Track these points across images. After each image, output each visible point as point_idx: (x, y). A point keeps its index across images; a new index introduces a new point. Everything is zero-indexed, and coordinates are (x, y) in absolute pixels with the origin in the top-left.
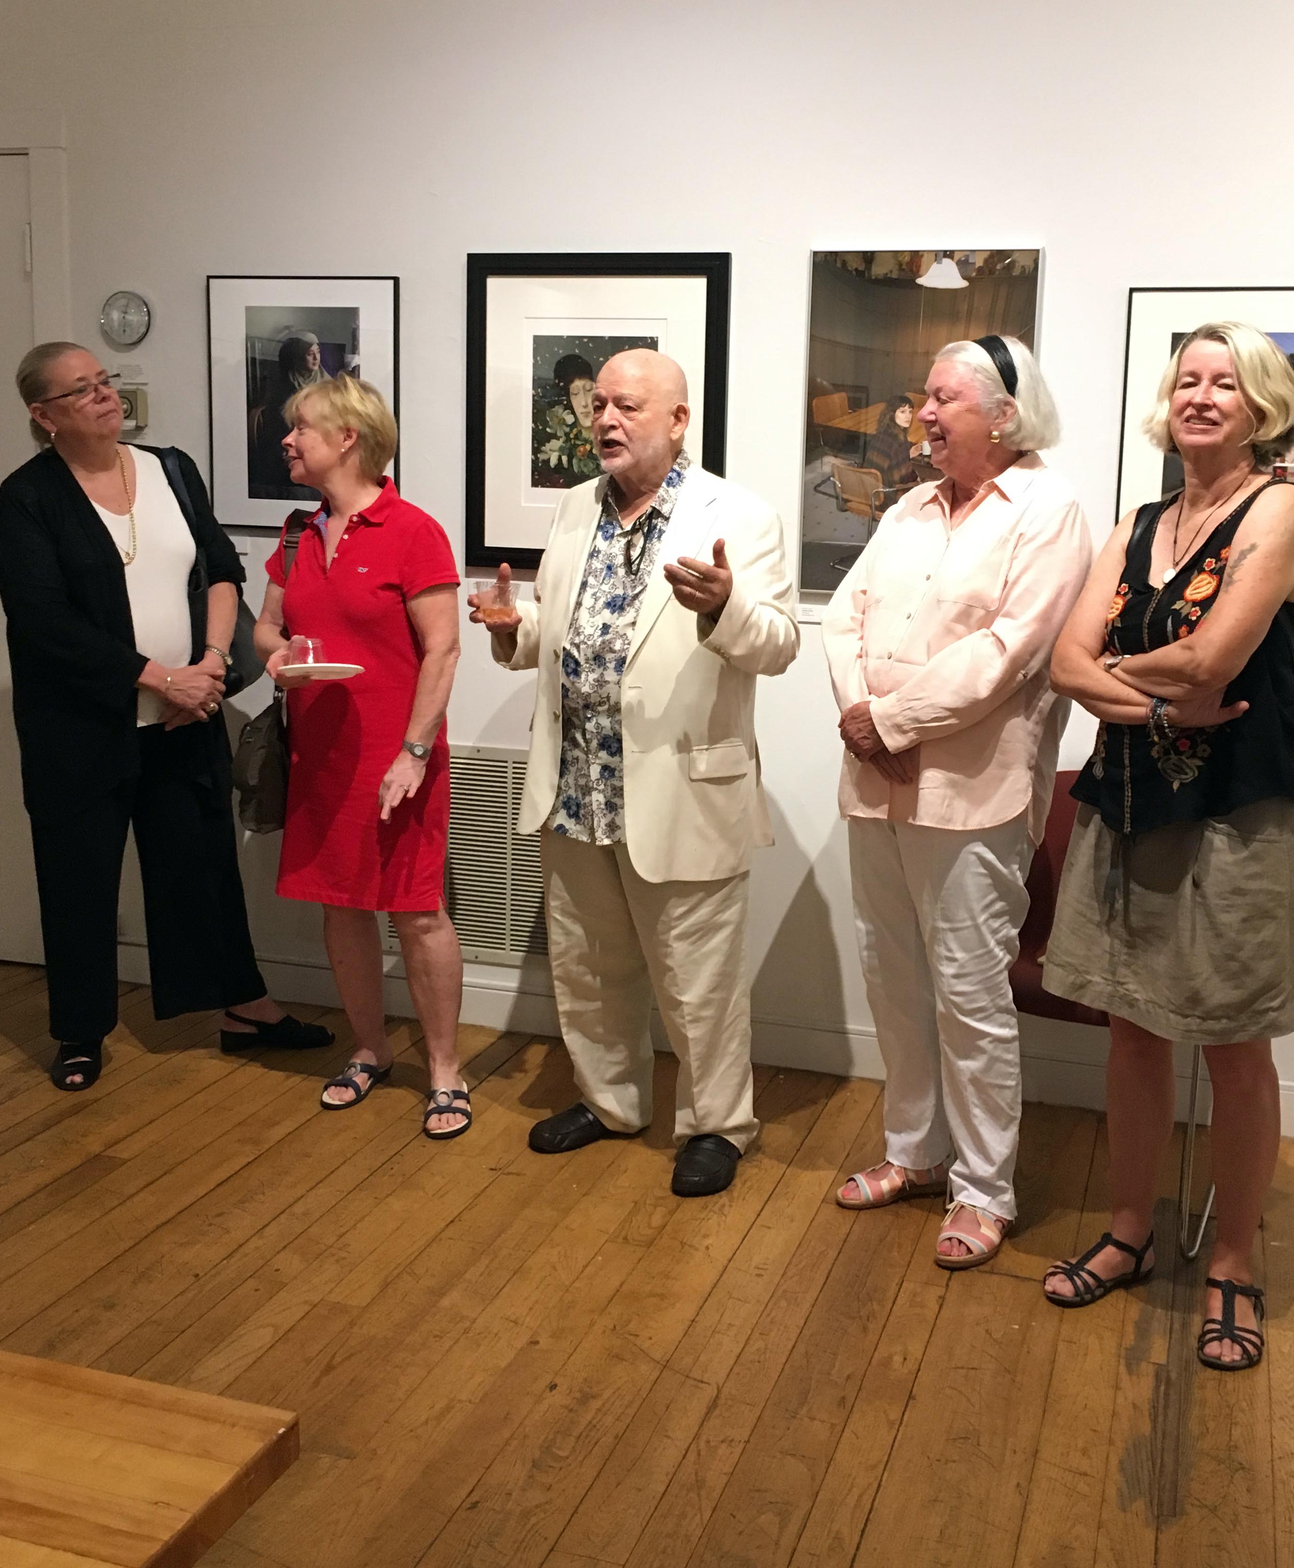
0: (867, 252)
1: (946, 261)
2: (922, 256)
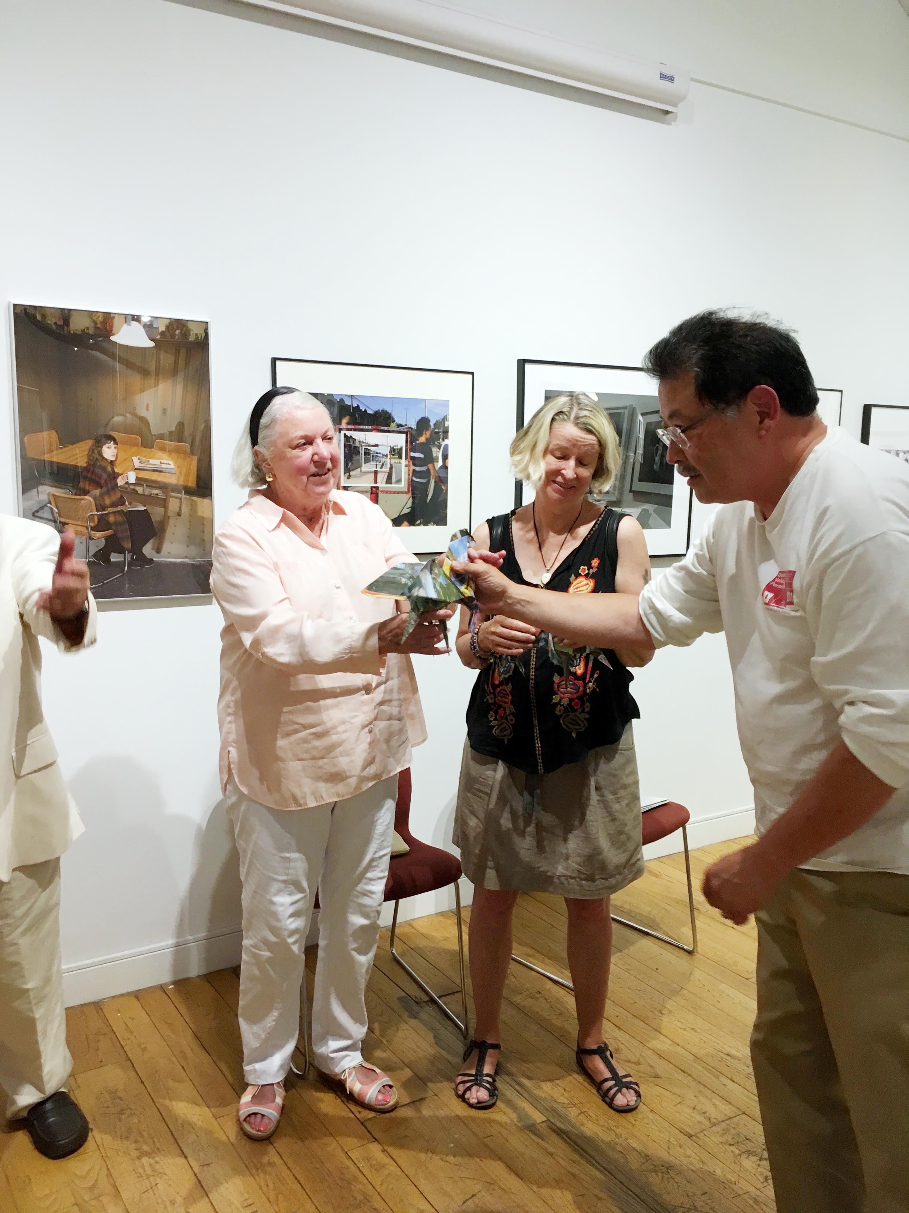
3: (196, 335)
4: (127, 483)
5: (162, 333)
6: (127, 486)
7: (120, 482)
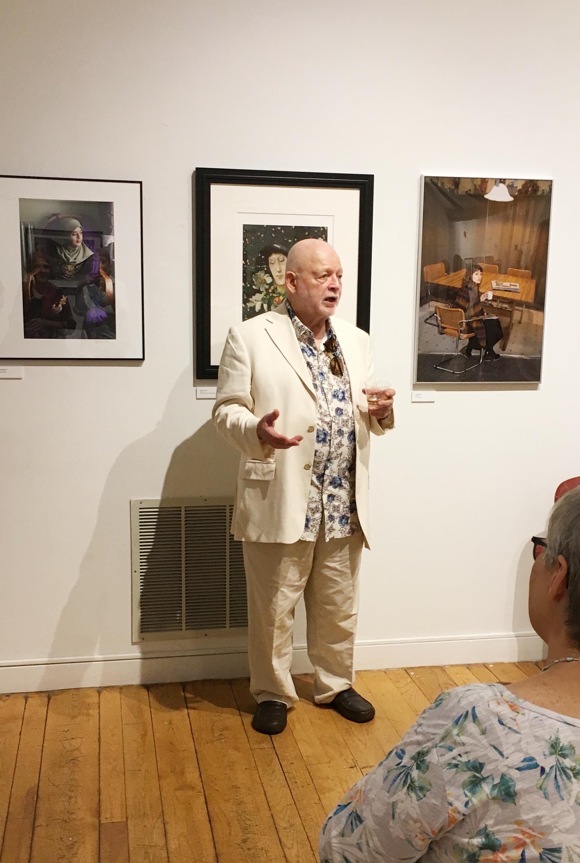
0: (456, 178)
1: (501, 185)
2: (488, 181)
3: (543, 190)
4: (487, 299)
5: (520, 191)
6: (486, 302)
7: (482, 299)
